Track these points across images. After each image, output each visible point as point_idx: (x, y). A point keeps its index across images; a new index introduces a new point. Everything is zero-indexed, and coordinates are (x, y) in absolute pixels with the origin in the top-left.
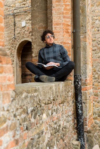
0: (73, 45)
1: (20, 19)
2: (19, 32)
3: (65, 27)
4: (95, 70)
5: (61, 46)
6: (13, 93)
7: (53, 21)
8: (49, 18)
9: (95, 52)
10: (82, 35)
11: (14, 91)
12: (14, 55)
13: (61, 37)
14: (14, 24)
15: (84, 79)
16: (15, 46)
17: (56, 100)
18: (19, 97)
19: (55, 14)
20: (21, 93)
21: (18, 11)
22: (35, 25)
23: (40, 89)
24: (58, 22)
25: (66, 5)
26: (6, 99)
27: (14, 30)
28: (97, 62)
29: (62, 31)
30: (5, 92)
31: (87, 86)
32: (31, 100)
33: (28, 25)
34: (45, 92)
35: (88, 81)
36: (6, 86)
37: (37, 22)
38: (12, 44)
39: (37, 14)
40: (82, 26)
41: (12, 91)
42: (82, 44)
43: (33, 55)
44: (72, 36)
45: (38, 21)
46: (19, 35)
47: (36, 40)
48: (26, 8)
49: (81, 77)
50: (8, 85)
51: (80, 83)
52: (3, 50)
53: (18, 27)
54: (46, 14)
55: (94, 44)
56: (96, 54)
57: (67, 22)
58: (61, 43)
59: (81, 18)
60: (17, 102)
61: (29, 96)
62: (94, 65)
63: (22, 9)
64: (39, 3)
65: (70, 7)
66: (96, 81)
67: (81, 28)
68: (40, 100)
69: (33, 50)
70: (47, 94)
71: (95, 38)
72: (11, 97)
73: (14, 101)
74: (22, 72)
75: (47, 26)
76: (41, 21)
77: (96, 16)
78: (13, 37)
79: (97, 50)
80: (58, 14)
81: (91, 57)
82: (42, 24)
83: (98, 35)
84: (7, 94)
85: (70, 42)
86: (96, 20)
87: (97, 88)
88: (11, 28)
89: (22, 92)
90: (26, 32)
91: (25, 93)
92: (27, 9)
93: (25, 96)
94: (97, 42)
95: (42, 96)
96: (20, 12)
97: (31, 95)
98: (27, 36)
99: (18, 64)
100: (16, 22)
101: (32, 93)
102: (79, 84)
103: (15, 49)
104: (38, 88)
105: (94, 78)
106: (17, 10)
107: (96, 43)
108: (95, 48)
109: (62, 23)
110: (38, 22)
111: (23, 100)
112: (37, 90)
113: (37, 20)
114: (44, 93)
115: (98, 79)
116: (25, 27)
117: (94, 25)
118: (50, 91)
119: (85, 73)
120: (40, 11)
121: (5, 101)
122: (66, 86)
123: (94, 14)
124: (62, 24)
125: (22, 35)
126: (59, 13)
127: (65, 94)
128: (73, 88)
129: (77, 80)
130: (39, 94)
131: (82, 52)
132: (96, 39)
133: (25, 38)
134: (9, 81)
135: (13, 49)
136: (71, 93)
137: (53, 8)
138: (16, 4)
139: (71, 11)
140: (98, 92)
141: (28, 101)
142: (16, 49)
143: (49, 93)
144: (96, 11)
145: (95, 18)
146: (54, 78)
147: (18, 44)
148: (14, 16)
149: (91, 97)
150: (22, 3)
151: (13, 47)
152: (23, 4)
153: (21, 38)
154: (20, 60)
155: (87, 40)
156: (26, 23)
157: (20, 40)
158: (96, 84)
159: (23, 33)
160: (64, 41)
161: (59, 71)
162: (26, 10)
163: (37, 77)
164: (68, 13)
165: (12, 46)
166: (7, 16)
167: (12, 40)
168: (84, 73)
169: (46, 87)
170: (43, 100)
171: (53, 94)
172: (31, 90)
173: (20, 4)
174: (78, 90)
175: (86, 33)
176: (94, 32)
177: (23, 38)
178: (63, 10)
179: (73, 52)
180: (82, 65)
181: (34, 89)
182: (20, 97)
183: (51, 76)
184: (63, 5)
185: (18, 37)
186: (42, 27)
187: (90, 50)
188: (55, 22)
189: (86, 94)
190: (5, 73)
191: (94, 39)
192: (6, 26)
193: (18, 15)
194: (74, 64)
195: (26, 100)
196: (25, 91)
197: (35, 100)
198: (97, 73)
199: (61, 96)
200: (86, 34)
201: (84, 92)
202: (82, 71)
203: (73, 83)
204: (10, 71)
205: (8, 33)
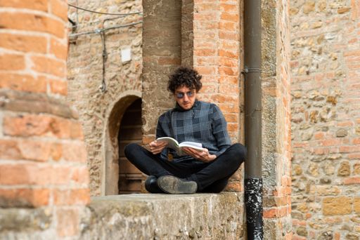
0: (243, 104)
1: (117, 44)
2: (116, 76)
3: (225, 59)
4: (298, 171)
5: (212, 106)
6: (85, 211)
7: (195, 44)
8: (187, 37)
9: (299, 125)
10: (266, 81)
11: (88, 206)
12: (101, 132)
13: (213, 84)
14: (104, 56)
15: (270, 190)
16: (104, 108)
17: (198, 237)
18: (100, 223)
19: (201, 27)
20: (108, 214)
21: (114, 24)
22: (151, 55)
23: (157, 207)
24: (208, 47)
25: (227, 7)
26: (67, 225)
27: (102, 71)
28: (303, 150)
29: (217, 70)
30: (66, 208)
31: (276, 205)
32: (132, 232)
33: (136, 58)
34: (170, 215)
35: (280, 195)
36: (68, 193)
37: (156, 48)
38: (98, 105)
39: (157, 27)
40: (267, 58)
41: (84, 207)
42: (265, 102)
43: (146, 128)
44: (242, 83)
45: (159, 46)
46: (115, 82)
47: (154, 90)
48: (134, 18)
49: (262, 183)
50: (72, 191)
51: (259, 199)
52: (62, 103)
53: (112, 63)
54: (179, 28)
55: (296, 106)
56: (301, 132)
57: (230, 47)
58: (214, 98)
59: (264, 37)
60: (94, 235)
61: (127, 223)
62: (297, 157)
63: (123, 21)
64: (161, 2)
65: (236, 12)
66: (301, 196)
67: (264, 62)
68: (155, 234)
69: (144, 116)
70: (174, 222)
71: (301, 90)
72: (79, 221)
73: (88, 231)
74: (120, 174)
75: (180, 57)
76: (165, 44)
77: (303, 38)
78: (101, 86)
79: (304, 121)
80: (207, 29)
81: (287, 135)
82: (168, 53)
83: (307, 83)
84: (70, 213)
85: (236, 96)
86: (303, 46)
87: (304, 215)
88: (95, 65)
89: (109, 212)
90: (131, 76)
91: (118, 214)
92: (136, 21)
93: (116, 221)
94: (305, 100)
95: (162, 225)
96: (118, 28)
97: (132, 221)
98: (134, 84)
99: (112, 154)
100: (109, 51)
101: (136, 216)
102: (256, 200)
103: (104, 116)
104: (152, 204)
105: (297, 190)
106: (111, 22)
107: (303, 104)
108: (301, 116)
109: (216, 50)
110: (159, 48)
111: (111, 231)
112: (148, 209)
113: (155, 43)
114: (167, 217)
115: (307, 193)
116: (129, 62)
117: (297, 60)
118: (182, 215)
119: (273, 174)
120: (164, 20)
121: (66, 232)
122: (223, 204)
123: (299, 32)
124: (216, 53)
125: (122, 84)
126: (209, 26)
127: (222, 225)
128: (242, 210)
129: (253, 192)
130: (154, 221)
131: (264, 123)
132: (303, 93)
133: (129, 90)
134: (77, 180)
135: (100, 115)
136: (237, 223)
137: (195, 13)
138: (108, 7)
139: (238, 22)
140: (308, 226)
141: (125, 235)
142: (107, 116)
143: (178, 218)
144: (302, 26)
145: (301, 42)
146: (194, 185)
147: (112, 104)
148: (104, 35)
149: (286, 234)
150: (124, 6)
151: (99, 112)
152: (126, 8)
153: (118, 90)
154: (116, 144)
155: (279, 92)
156: (133, 53)
157: (117, 94)
158: (301, 204)
159: (124, 77)
160: (221, 95)
161: (207, 168)
162: (132, 22)
163: (152, 181)
164: (232, 25)
165: (98, 108)
166: (86, 37)
167: (97, 94)
168: (269, 174)
169: (173, 204)
170: (164, 235)
171: (189, 221)
172: (132, 208)
173: (118, 9)
174: (253, 215)
175: (275, 75)
176: (298, 77)
177: (124, 89)
178: (218, 19)
179: (242, 121)
180: (264, 154)
181: (141, 205)
182: (103, 224)
183: (187, 180)
184: (219, 7)
185: (112, 87)
186: (169, 60)
187: (286, 118)
188: (200, 48)
189: (275, 227)
190: (67, 159)
191: (296, 93)
192: (85, 60)
193: (114, 33)
194: (245, 150)
195: (119, 232)
196: (118, 209)
197: (144, 234)
198: (305, 179)
199: (210, 228)
200: (275, 77)
201: (270, 221)
202: (264, 169)
203: (242, 199)
204: (79, 156)
205: (88, 78)
